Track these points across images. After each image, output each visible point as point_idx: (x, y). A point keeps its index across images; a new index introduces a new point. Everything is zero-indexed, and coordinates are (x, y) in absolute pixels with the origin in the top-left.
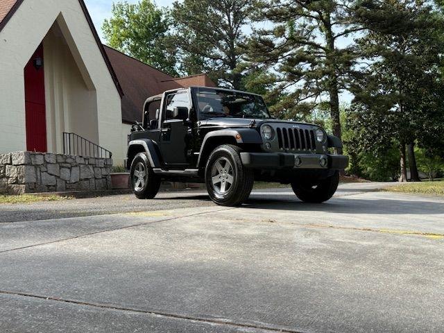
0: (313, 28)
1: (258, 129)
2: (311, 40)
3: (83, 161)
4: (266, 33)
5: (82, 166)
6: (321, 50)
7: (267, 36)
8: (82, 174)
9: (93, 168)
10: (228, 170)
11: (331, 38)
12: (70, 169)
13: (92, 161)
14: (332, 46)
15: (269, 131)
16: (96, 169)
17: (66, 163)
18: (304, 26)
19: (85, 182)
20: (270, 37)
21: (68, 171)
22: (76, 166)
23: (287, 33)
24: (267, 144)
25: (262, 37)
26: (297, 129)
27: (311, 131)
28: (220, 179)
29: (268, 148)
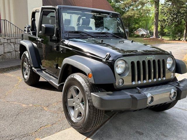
1: (112, 64)
3: (6, 41)
8: (5, 50)
9: (14, 44)
10: (80, 99)
13: (13, 40)
16: (16, 45)
19: (8, 54)
22: (1, 44)
24: (120, 81)
26: (150, 60)
27: (163, 60)
28: (74, 104)
29: (121, 85)
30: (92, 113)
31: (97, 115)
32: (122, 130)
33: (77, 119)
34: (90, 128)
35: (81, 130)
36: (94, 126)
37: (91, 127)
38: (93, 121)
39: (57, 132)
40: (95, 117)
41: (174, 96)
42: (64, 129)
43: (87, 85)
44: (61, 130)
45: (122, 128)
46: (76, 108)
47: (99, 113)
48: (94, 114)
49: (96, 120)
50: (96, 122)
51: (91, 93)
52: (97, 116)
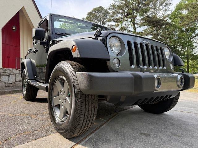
0: (128, 25)
1: (104, 41)
2: (128, 29)
4: (113, 26)
5: (17, 74)
6: (132, 32)
7: (113, 27)
10: (66, 91)
11: (135, 28)
12: (9, 76)
14: (135, 31)
15: (117, 43)
17: (5, 73)
18: (126, 24)
20: (114, 27)
21: (8, 77)
22: (13, 74)
23: (120, 26)
24: (116, 61)
25: (111, 27)
26: (148, 44)
27: (161, 48)
28: (60, 101)
29: (118, 66)
30: (79, 103)
31: (87, 106)
32: (123, 133)
33: (63, 119)
34: (79, 129)
35: (67, 132)
36: (84, 124)
37: (80, 126)
38: (82, 116)
39: (35, 139)
40: (83, 109)
41: (182, 83)
42: (46, 136)
43: (72, 68)
44: (42, 137)
45: (122, 131)
46: (62, 106)
47: (90, 105)
48: (82, 105)
49: (86, 114)
50: (86, 118)
51: (77, 73)
52: (88, 109)
